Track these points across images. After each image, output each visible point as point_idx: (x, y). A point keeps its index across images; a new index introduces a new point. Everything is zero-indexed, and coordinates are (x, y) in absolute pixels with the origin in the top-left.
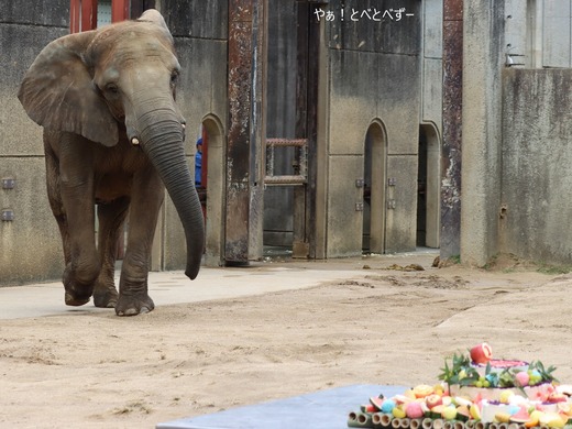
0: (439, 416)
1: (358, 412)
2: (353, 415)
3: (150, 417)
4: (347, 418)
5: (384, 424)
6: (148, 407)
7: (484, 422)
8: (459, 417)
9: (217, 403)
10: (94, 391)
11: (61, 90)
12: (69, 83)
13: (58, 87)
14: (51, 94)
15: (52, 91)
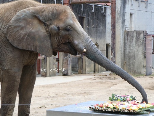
0: (109, 108)
1: (91, 107)
2: (90, 108)
4: (89, 108)
5: (97, 109)
6: (45, 106)
7: (119, 109)
8: (114, 108)
9: (61, 105)
10: (34, 103)
11: (26, 31)
12: (30, 29)
13: (25, 30)
14: (22, 33)
15: (22, 32)
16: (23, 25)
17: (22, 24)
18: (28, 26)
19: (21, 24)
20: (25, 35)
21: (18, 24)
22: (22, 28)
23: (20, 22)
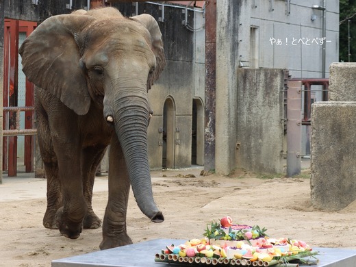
0: (204, 255)
1: (160, 254)
2: (157, 255)
3: (48, 257)
4: (155, 257)
5: (174, 260)
6: (47, 251)
7: (228, 258)
8: (215, 256)
9: (85, 249)
10: (18, 243)
11: (51, 58)
12: (59, 54)
13: (49, 55)
14: (42, 59)
15: (43, 56)
16: (48, 45)
17: (47, 43)
18: (56, 49)
19: (44, 42)
20: (48, 63)
21: (39, 41)
22: (46, 50)
23: (44, 38)
